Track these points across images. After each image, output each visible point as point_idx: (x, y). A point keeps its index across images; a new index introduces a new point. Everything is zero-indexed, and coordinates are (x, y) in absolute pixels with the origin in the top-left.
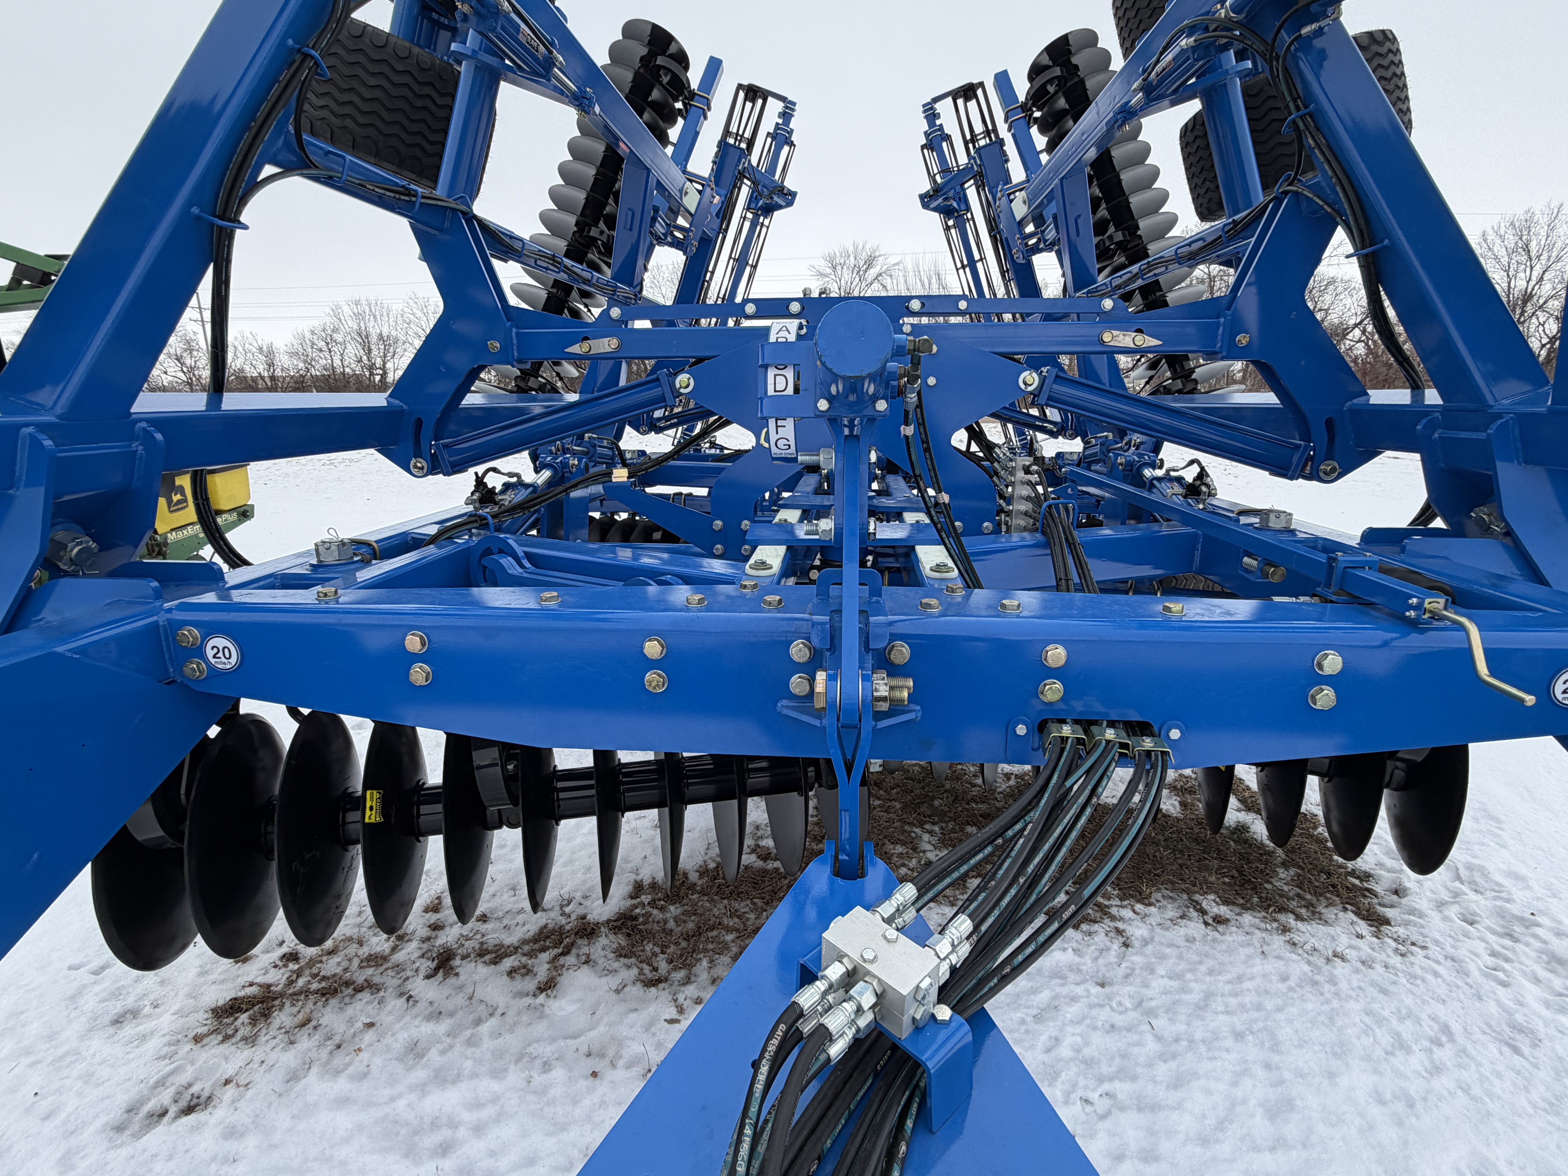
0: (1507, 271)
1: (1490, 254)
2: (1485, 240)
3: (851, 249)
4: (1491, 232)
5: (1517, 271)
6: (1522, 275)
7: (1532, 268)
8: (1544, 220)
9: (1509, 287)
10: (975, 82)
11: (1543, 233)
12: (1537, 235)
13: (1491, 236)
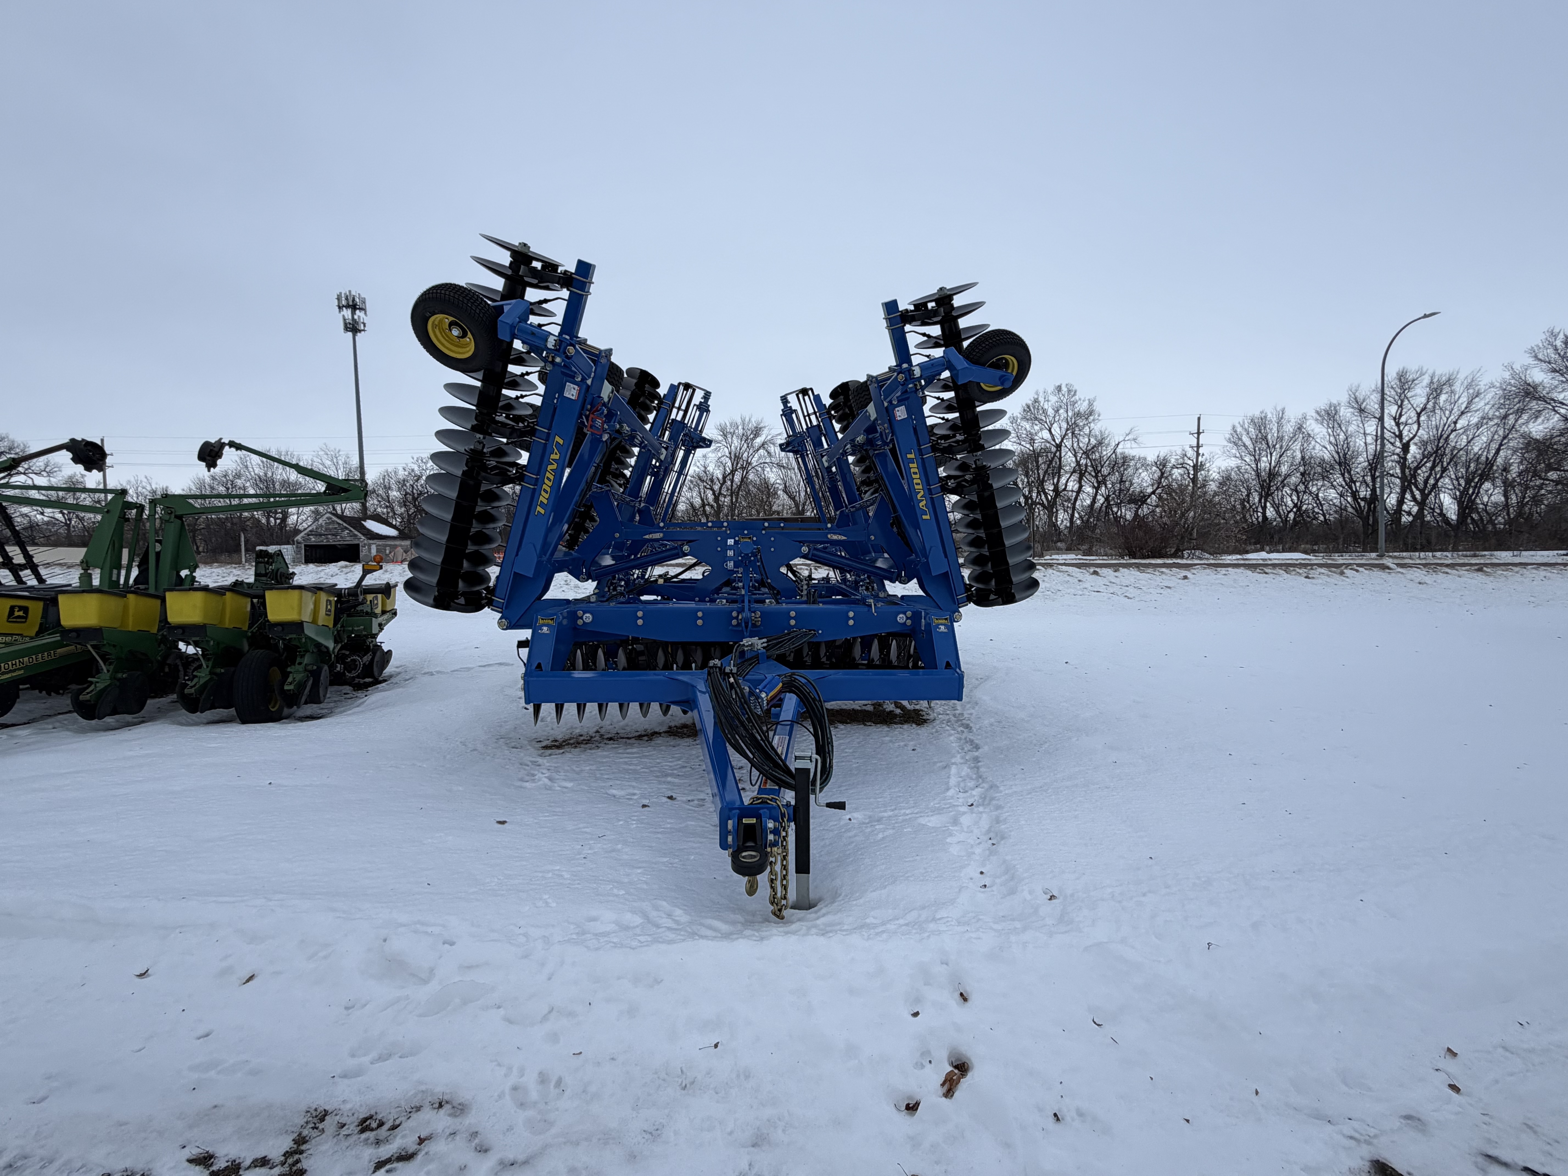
0: (1254, 456)
1: (1240, 442)
2: (1235, 431)
3: (739, 421)
4: (1239, 426)
5: (1260, 454)
6: (1264, 459)
7: (1271, 454)
8: (1274, 419)
9: (1257, 467)
10: (808, 387)
11: (1275, 429)
12: (1271, 430)
13: (1239, 429)
